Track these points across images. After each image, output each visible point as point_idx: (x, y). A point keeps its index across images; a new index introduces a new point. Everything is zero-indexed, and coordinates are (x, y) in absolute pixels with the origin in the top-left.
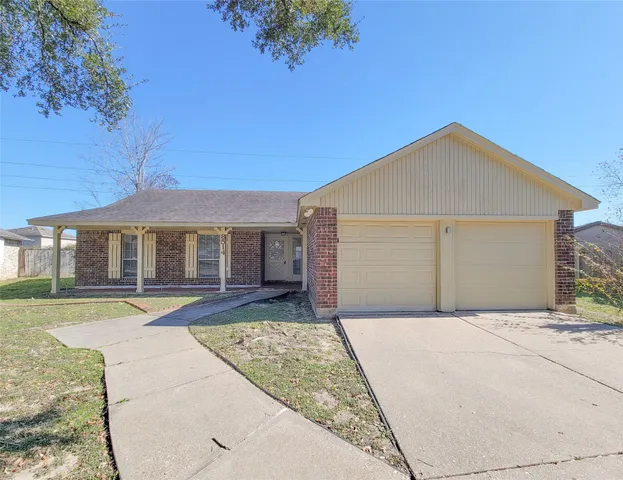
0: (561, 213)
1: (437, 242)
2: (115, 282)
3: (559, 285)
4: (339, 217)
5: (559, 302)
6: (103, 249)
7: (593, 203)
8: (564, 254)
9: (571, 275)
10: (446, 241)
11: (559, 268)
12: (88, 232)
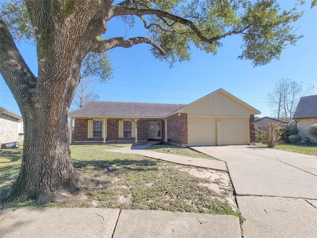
0: (251, 115)
1: (216, 124)
2: (90, 139)
3: (251, 137)
4: (188, 116)
5: (251, 142)
6: (86, 126)
7: (259, 113)
8: (252, 128)
9: (254, 134)
10: (219, 124)
11: (250, 132)
12: (79, 120)
